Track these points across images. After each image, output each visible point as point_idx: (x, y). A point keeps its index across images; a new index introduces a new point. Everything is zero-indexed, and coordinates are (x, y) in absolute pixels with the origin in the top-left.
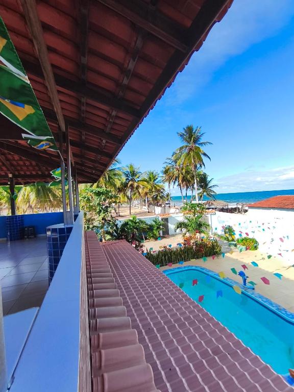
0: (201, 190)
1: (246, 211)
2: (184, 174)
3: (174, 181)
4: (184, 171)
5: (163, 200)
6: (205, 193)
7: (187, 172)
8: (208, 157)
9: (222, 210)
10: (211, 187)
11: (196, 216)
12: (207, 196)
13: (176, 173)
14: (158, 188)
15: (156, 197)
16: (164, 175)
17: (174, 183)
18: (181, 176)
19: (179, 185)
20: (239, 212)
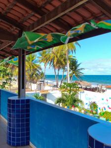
0: (71, 72)
1: (104, 91)
2: (58, 57)
3: (50, 62)
4: (59, 55)
5: (38, 78)
6: (74, 74)
7: (61, 56)
8: (79, 45)
9: (86, 89)
10: (79, 70)
11: (72, 93)
12: (76, 77)
13: (52, 55)
14: (36, 67)
15: (33, 75)
16: (41, 56)
17: (50, 64)
18: (56, 59)
19: (54, 66)
20: (99, 91)
